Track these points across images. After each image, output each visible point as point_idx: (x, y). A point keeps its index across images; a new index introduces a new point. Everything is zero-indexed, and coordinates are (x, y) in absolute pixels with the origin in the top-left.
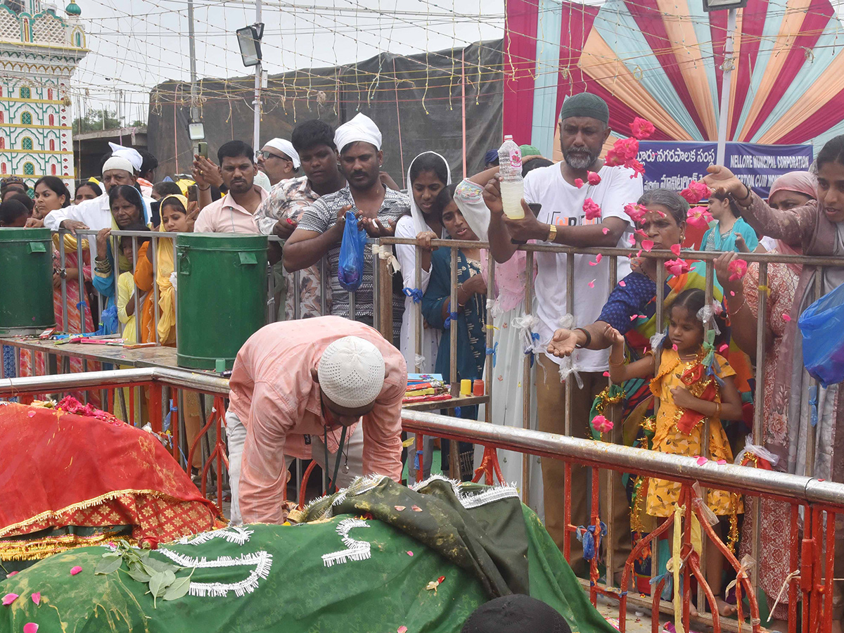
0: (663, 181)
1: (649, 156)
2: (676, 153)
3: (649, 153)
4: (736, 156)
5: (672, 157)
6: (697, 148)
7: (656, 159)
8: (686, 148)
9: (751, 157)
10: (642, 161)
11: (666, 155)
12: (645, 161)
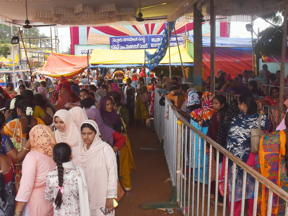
0: (127, 46)
1: (121, 40)
2: (130, 39)
3: (121, 39)
4: (153, 39)
5: (129, 40)
6: (138, 37)
7: (123, 41)
8: (134, 37)
9: (160, 38)
10: (118, 41)
11: (127, 40)
12: (119, 41)
